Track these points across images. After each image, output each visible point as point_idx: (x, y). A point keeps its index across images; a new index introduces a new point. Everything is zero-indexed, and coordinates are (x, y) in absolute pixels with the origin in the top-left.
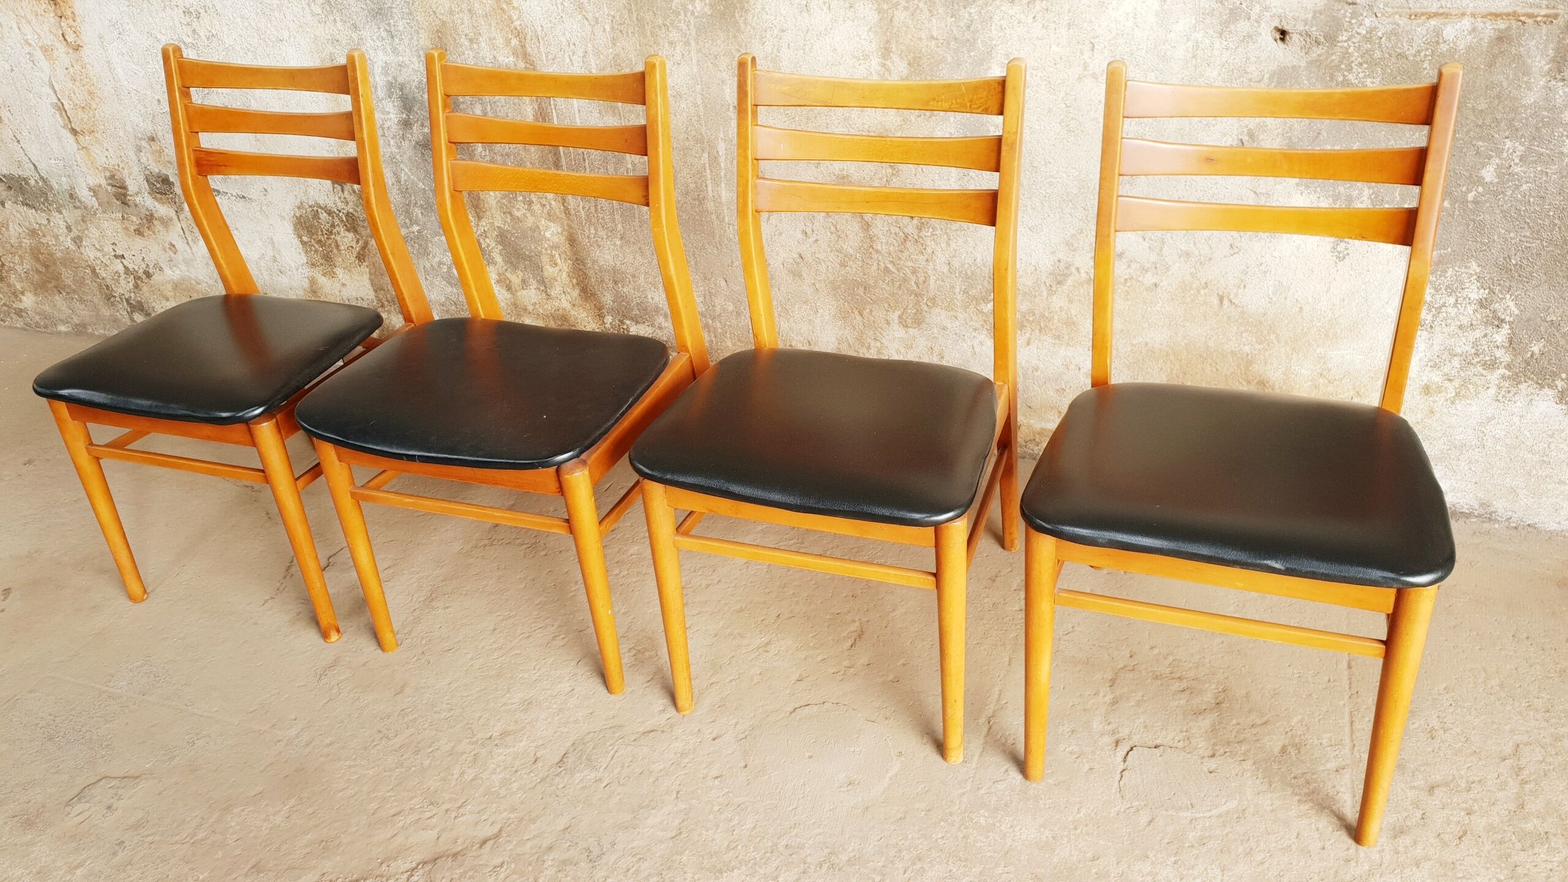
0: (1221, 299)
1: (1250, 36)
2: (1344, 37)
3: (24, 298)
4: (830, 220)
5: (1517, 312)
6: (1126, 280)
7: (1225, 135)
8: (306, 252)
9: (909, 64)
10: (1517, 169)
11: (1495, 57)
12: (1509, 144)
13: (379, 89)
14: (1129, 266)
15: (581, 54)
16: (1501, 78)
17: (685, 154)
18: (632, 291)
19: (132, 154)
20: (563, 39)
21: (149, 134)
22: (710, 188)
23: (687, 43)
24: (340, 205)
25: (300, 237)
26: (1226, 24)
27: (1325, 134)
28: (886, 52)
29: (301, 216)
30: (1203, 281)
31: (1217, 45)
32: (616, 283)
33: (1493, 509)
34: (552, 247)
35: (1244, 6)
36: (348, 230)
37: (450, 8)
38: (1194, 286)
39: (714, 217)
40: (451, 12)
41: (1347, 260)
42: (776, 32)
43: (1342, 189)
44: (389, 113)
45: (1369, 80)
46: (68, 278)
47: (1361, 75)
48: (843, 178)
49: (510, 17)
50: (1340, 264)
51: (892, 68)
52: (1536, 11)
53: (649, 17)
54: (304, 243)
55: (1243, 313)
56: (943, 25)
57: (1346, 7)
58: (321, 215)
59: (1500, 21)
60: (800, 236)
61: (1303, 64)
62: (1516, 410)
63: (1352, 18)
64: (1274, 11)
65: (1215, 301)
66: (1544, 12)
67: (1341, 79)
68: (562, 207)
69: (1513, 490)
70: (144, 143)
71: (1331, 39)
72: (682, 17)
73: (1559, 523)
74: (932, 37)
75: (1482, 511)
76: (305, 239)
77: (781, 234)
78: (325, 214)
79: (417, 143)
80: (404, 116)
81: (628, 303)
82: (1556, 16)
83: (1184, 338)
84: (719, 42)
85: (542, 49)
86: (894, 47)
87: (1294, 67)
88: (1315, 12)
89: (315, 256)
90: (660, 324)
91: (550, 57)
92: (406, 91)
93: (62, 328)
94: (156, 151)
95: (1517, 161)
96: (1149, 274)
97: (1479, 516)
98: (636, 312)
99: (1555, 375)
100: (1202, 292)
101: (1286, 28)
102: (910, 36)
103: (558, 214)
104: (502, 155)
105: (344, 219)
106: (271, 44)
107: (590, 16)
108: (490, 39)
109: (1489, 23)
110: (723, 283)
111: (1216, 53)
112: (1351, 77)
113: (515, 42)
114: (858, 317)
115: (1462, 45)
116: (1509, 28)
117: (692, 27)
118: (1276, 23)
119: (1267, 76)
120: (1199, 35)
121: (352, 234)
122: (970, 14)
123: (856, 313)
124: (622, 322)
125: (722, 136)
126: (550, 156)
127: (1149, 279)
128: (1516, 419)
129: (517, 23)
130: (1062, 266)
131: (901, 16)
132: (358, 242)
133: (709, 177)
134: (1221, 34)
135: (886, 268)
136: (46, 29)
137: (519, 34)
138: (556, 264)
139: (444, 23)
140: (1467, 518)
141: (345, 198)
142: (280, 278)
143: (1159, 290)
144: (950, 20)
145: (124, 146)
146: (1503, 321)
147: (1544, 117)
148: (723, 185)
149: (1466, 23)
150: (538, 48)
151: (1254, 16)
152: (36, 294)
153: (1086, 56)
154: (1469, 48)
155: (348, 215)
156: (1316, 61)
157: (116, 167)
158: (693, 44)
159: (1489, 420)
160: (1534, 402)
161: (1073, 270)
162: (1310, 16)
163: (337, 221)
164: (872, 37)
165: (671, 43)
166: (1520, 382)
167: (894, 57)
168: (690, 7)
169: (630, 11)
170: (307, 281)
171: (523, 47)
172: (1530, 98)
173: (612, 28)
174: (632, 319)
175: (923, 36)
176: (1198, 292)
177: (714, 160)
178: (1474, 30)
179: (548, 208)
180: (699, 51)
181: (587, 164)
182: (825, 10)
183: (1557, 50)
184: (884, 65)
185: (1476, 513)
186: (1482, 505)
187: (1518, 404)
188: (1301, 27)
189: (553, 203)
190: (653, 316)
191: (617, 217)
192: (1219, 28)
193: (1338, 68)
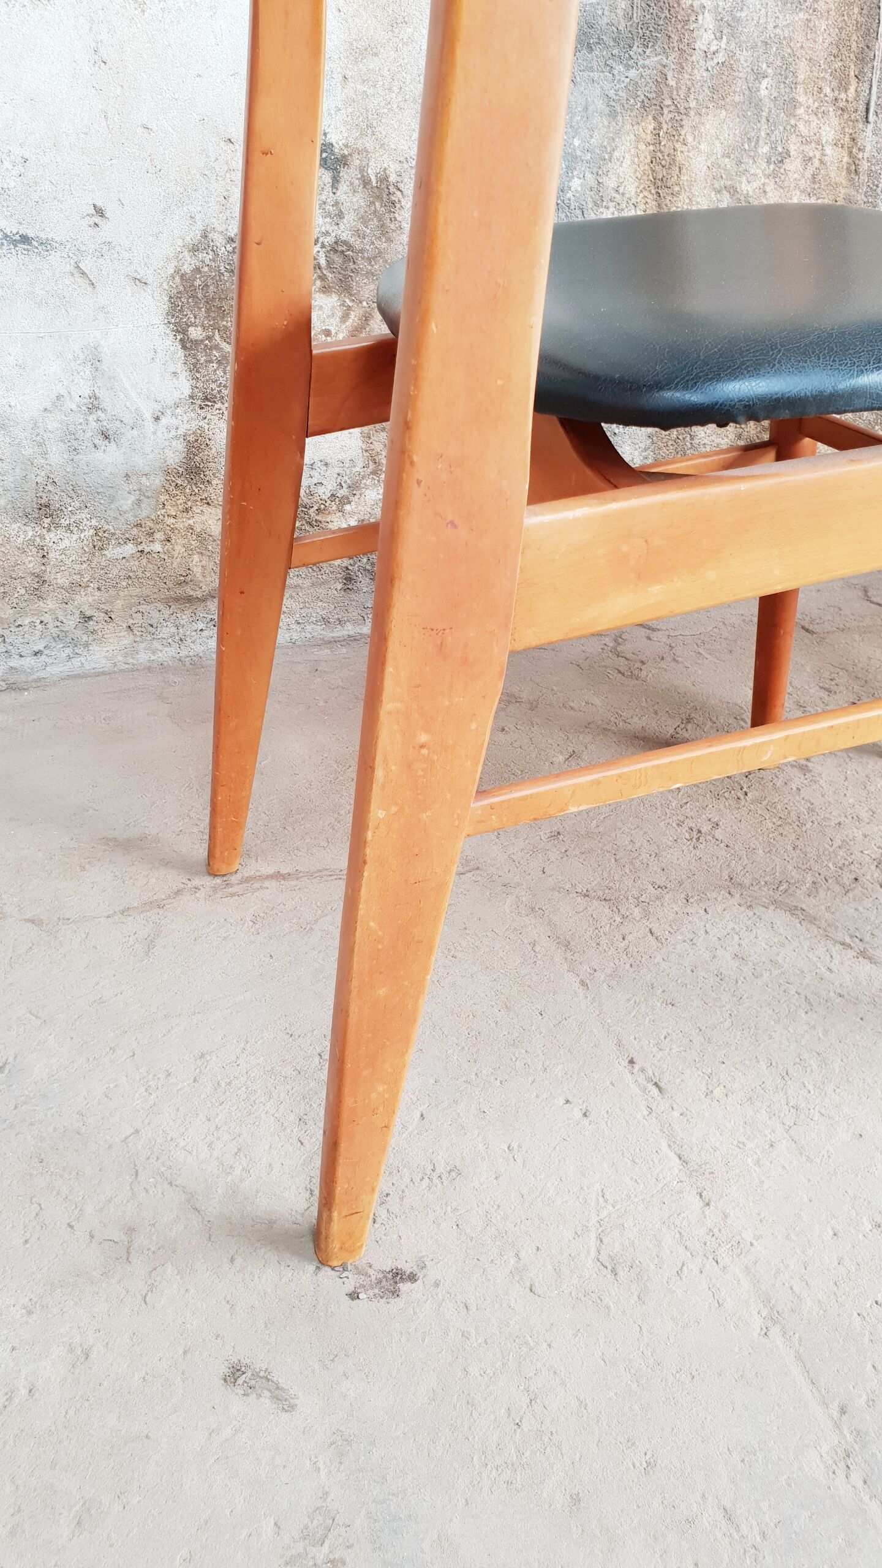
8: (194, 368)
25: (181, 330)
29: (197, 270)
54: (187, 344)
68: (846, 159)
76: (195, 333)
89: (220, 373)
103: (832, 175)
104: (754, 47)
105: (323, 262)
121: (335, 297)
126: (854, 37)
132: (345, 317)
141: (336, 204)
142: (98, 455)
170: (180, 446)
179: (816, 163)
189: (829, 150)
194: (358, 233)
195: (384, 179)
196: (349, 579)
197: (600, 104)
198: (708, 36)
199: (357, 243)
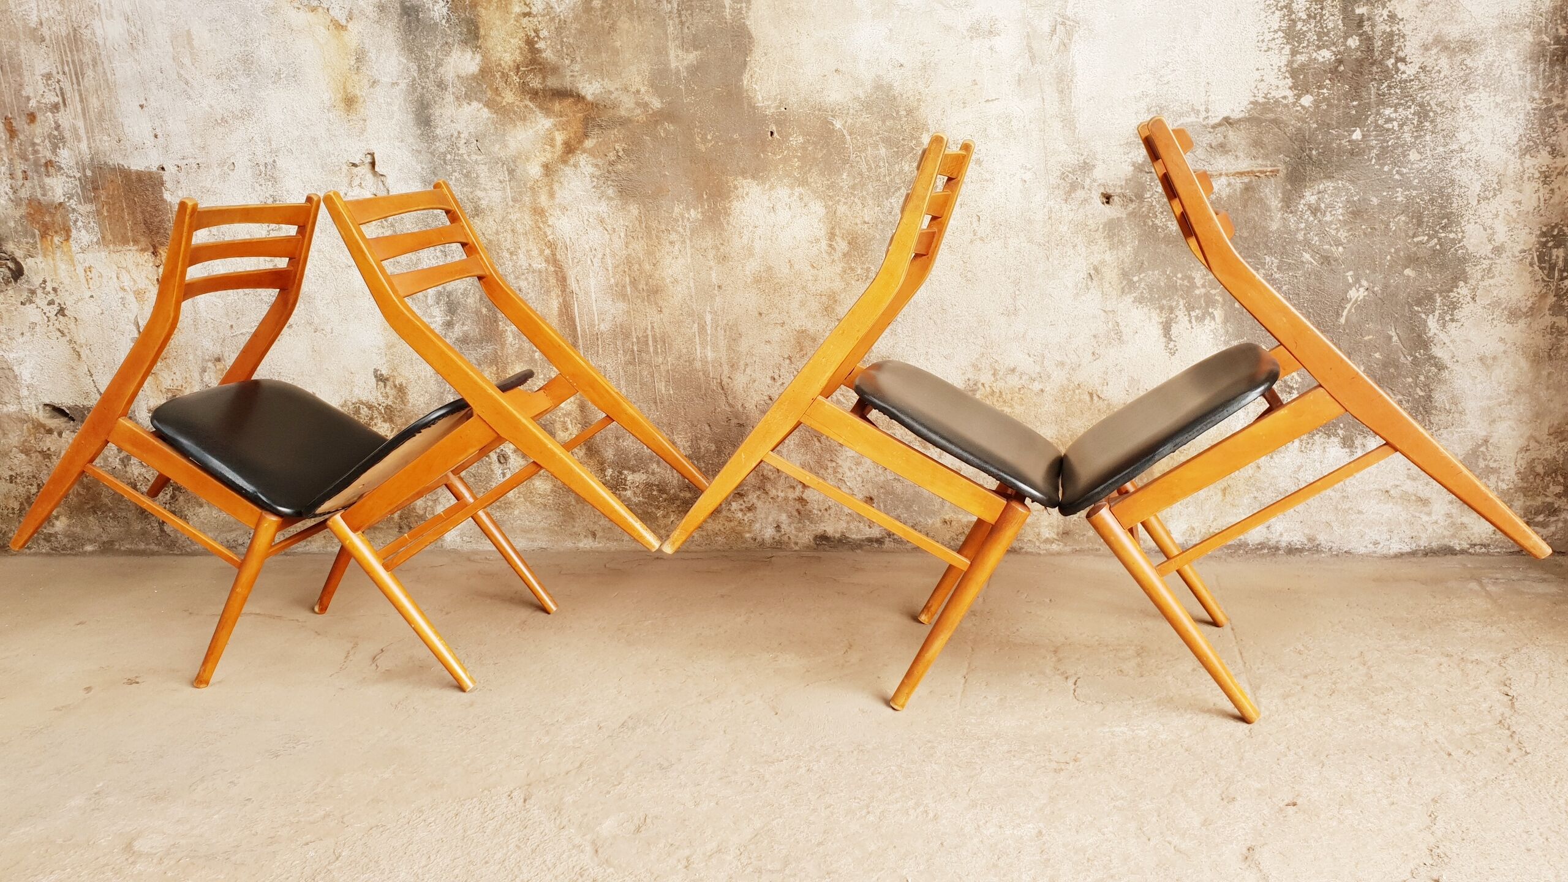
0: (1091, 395)
1: (1086, 200)
2: (1148, 195)
3: (57, 523)
4: (793, 366)
5: (1300, 380)
6: (1019, 389)
7: (1077, 272)
9: (849, 243)
10: (1277, 276)
11: (1246, 201)
12: (1268, 259)
13: (429, 298)
14: (1021, 378)
15: (600, 256)
16: (1253, 214)
17: (679, 327)
18: (631, 444)
19: (196, 376)
20: (587, 247)
21: (216, 356)
22: (698, 351)
23: (684, 242)
24: (381, 399)
26: (1069, 193)
27: (1146, 263)
28: (832, 236)
30: (1076, 383)
31: (1064, 209)
32: (617, 438)
33: (1318, 542)
34: (565, 415)
35: (1079, 180)
36: (385, 421)
37: (497, 230)
38: (1070, 388)
39: (701, 373)
40: (497, 233)
41: (1176, 355)
42: (751, 228)
43: (1164, 302)
44: (435, 317)
45: (1169, 223)
46: (107, 497)
47: (1164, 220)
48: (803, 332)
49: (545, 233)
50: (1173, 357)
51: (837, 247)
52: (1265, 169)
53: (654, 224)
55: (1109, 405)
56: (872, 213)
57: (1146, 175)
58: (362, 411)
59: (1244, 178)
60: (769, 381)
61: (1124, 216)
62: (1316, 457)
63: (1151, 182)
64: (1100, 182)
65: (1088, 398)
66: (1269, 169)
67: (1151, 224)
69: (1328, 524)
70: (210, 364)
71: (1140, 197)
72: (680, 223)
73: (1366, 547)
74: (865, 222)
75: (1310, 545)
77: (755, 381)
78: (366, 409)
79: (457, 339)
80: (449, 318)
81: (627, 455)
82: (1278, 170)
83: (1068, 430)
84: (708, 239)
85: (569, 255)
86: (837, 231)
87: (1118, 218)
88: (1126, 180)
90: (653, 470)
91: (576, 260)
92: (451, 298)
93: (89, 548)
94: (220, 370)
95: (1275, 270)
96: (1036, 382)
97: (1309, 550)
98: (633, 462)
99: (1335, 425)
100: (1077, 391)
101: (1110, 192)
102: (848, 223)
106: (340, 270)
107: (609, 227)
108: (527, 251)
109: (1238, 179)
110: (707, 428)
111: (1064, 214)
112: (1157, 222)
113: (547, 252)
114: (817, 444)
115: (1224, 195)
116: (1251, 181)
117: (687, 230)
118: (1102, 190)
119: (1101, 226)
120: (1052, 203)
121: (389, 423)
122: (891, 203)
123: (815, 439)
124: (621, 473)
125: (709, 309)
127: (1037, 386)
128: (1318, 464)
129: (550, 237)
130: (971, 383)
131: (842, 209)
132: (392, 431)
133: (698, 342)
134: (1066, 201)
135: (838, 399)
136: (144, 274)
137: (551, 245)
138: (567, 429)
139: (490, 242)
140: (1301, 552)
141: (387, 393)
143: (1045, 394)
144: (877, 209)
145: (191, 368)
146: (1292, 388)
147: (1286, 238)
148: (709, 348)
149: (1223, 180)
150: (566, 254)
151: (1087, 187)
152: (70, 518)
153: (974, 225)
154: (1229, 197)
155: (386, 407)
156: (1132, 213)
157: (180, 388)
158: (688, 242)
159: (1300, 467)
160: (1327, 450)
161: (980, 385)
162: (1123, 183)
163: (376, 414)
164: (821, 225)
165: (671, 243)
166: (1314, 435)
167: (838, 239)
168: (687, 215)
169: (640, 222)
171: (554, 255)
172: (1274, 226)
173: (626, 235)
174: (629, 469)
175: (859, 222)
176: (1074, 391)
177: (702, 328)
178: (1229, 184)
180: (693, 247)
181: (600, 343)
182: (787, 210)
183: (1283, 193)
184: (830, 246)
185: (1307, 547)
186: (1309, 540)
187: (1316, 452)
188: (1118, 191)
190: (648, 463)
191: (622, 383)
192: (1064, 197)
193: (1147, 216)
194: (394, 403)
195: (401, 385)
196: (401, 528)
197: (474, 361)
198: (511, 339)
199: (394, 406)
